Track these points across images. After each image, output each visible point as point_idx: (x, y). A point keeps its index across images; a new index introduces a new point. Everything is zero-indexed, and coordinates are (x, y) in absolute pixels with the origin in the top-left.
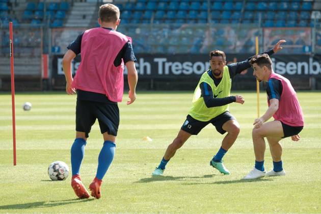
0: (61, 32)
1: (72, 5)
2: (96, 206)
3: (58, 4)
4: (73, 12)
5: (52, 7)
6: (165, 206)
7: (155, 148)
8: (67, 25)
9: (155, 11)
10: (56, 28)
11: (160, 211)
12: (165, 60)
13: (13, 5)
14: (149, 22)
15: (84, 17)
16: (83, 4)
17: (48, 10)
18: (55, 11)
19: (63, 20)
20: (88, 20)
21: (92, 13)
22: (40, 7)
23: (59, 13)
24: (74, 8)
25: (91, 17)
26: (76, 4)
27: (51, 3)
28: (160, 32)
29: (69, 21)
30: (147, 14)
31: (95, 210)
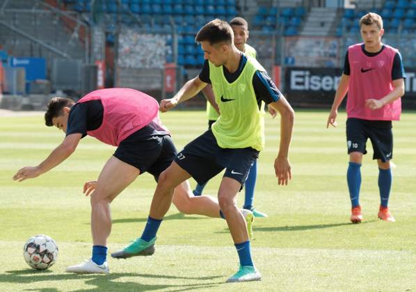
0: (296, 41)
1: (309, 10)
2: (330, 240)
3: (293, 10)
4: (310, 19)
5: (286, 12)
6: (409, 242)
7: (399, 175)
8: (303, 33)
9: (403, 19)
10: (290, 36)
11: (403, 247)
12: (412, 75)
13: (242, 9)
14: (396, 32)
15: (322, 24)
16: (321, 9)
17: (282, 15)
18: (290, 17)
19: (298, 28)
20: (327, 28)
21: (331, 20)
22: (272, 12)
23: (294, 19)
24: (311, 14)
25: (330, 25)
26: (313, 9)
27: (285, 8)
28: (408, 43)
29: (306, 29)
30: (394, 22)
31: (329, 245)
